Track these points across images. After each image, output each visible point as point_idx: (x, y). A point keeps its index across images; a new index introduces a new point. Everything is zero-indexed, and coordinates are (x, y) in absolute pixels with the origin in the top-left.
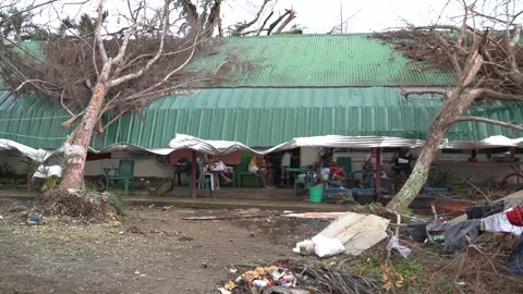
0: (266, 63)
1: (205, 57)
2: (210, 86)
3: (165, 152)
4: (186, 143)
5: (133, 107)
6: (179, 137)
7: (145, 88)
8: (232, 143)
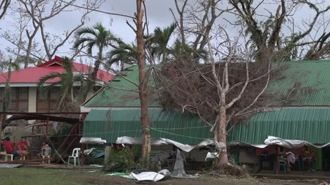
0: (320, 86)
1: (277, 80)
2: (284, 105)
3: (262, 146)
4: (274, 142)
5: (241, 120)
6: (270, 138)
7: (245, 107)
8: (302, 141)
